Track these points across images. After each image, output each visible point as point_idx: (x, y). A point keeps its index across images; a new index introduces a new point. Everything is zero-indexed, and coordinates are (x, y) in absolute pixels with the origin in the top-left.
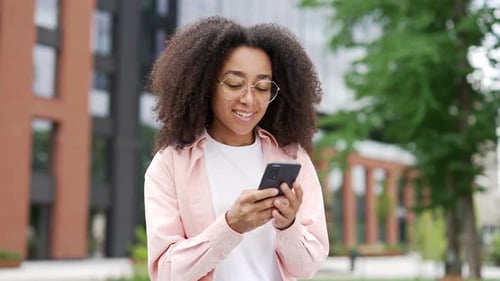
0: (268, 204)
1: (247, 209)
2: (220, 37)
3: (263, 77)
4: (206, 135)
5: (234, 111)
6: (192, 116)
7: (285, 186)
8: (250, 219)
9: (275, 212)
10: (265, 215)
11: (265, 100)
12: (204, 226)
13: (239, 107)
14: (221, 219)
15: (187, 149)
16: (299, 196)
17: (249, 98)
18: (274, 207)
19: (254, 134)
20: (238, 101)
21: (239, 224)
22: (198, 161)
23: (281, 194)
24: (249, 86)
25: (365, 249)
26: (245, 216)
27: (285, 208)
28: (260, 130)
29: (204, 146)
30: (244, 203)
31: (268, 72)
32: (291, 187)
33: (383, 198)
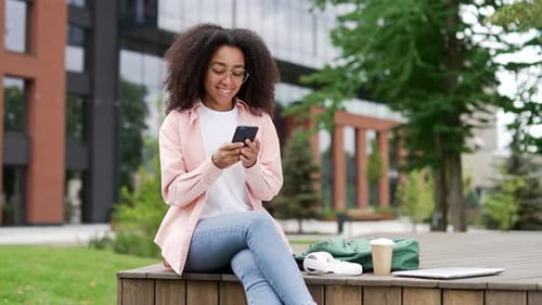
0: (237, 151)
1: (224, 154)
2: (210, 40)
3: (238, 67)
4: (201, 103)
5: (218, 88)
6: (190, 92)
7: (248, 141)
8: (226, 160)
9: (241, 157)
10: (235, 158)
11: (239, 82)
12: (199, 163)
13: (221, 86)
14: (209, 160)
15: (187, 112)
16: (258, 147)
17: (228, 81)
18: (241, 154)
19: (233, 103)
20: (221, 83)
21: (220, 164)
22: (195, 121)
23: (246, 145)
24: (229, 73)
25: (353, 212)
26: (223, 158)
27: (248, 155)
28: (238, 100)
29: (199, 110)
30: (222, 150)
31: (242, 64)
32: (252, 140)
33: (373, 158)
